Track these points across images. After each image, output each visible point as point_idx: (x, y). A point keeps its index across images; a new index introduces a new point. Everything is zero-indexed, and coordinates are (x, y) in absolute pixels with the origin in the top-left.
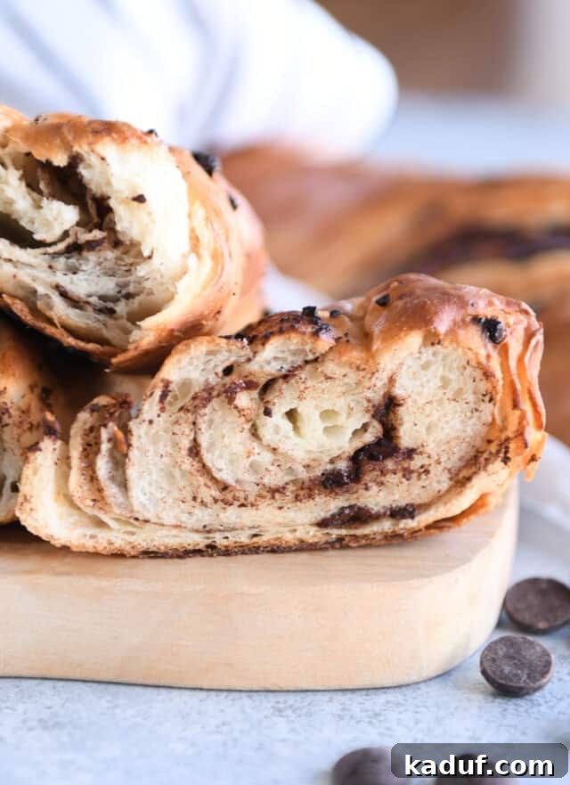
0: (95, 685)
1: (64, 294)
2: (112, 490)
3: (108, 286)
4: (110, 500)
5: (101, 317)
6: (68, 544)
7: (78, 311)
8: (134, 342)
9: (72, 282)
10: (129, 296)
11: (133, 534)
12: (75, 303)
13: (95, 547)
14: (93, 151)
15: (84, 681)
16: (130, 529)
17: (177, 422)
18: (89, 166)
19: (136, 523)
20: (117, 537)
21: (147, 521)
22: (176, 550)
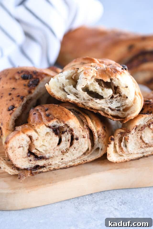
0: (125, 190)
1: (111, 109)
2: (124, 148)
3: (119, 105)
4: (124, 151)
5: (118, 112)
6: (116, 161)
7: (113, 112)
8: (128, 118)
9: (112, 106)
10: (122, 106)
11: (128, 157)
12: (112, 110)
13: (121, 161)
14: (116, 78)
15: (122, 189)
16: (128, 156)
17: (138, 133)
18: (115, 81)
19: (129, 154)
20: (126, 158)
21: (131, 154)
22: (137, 158)
